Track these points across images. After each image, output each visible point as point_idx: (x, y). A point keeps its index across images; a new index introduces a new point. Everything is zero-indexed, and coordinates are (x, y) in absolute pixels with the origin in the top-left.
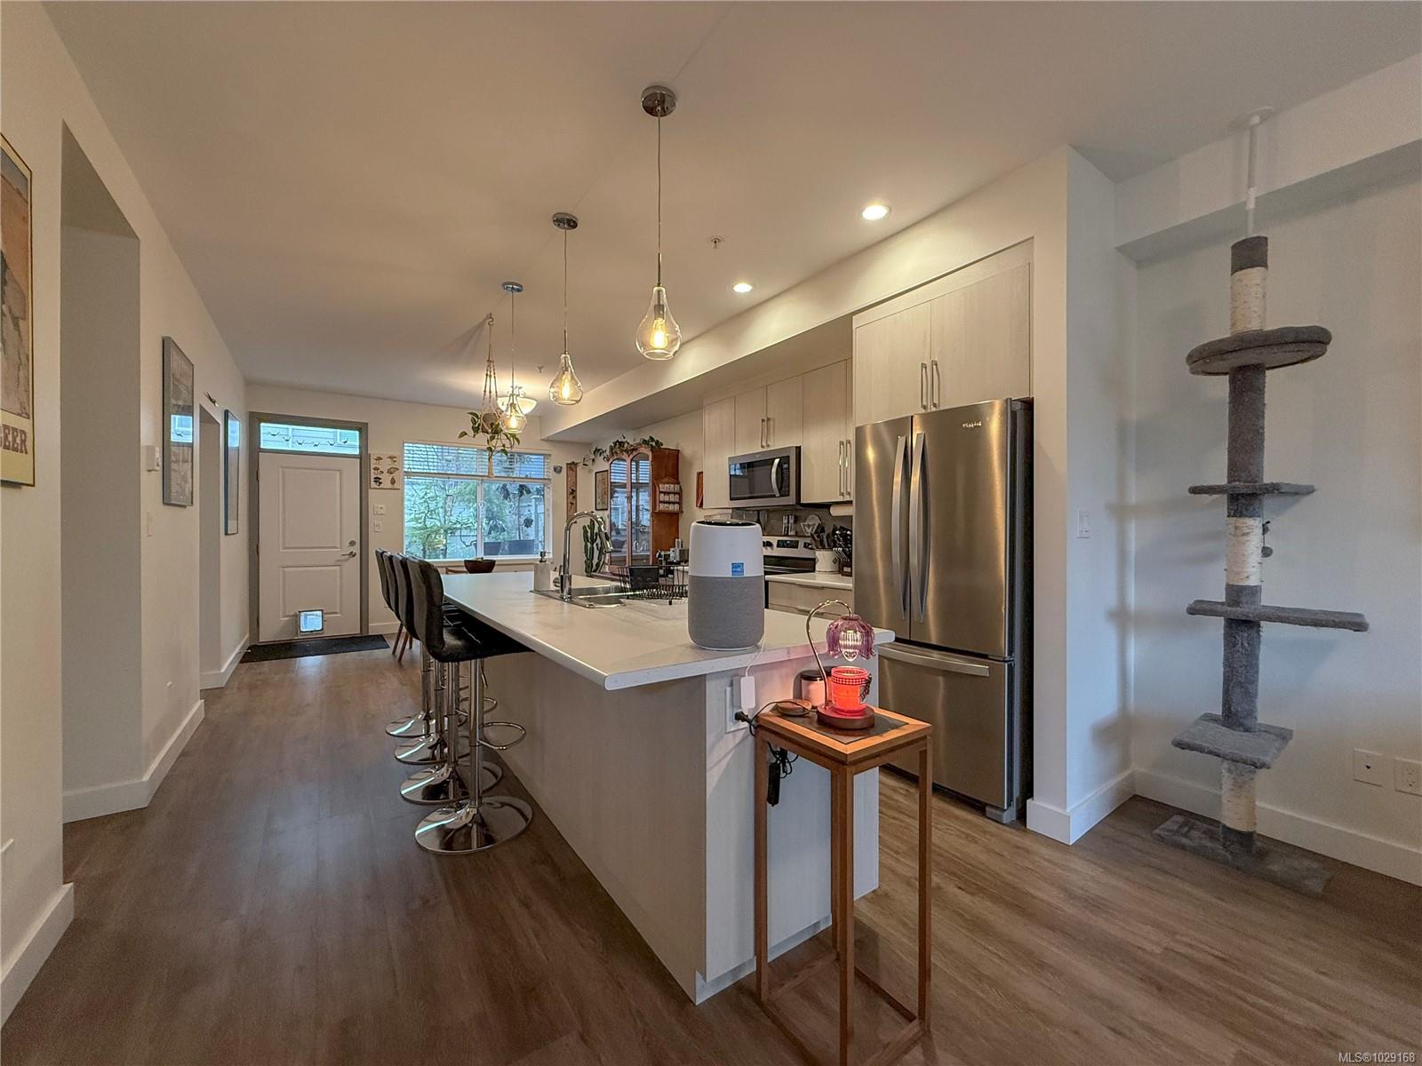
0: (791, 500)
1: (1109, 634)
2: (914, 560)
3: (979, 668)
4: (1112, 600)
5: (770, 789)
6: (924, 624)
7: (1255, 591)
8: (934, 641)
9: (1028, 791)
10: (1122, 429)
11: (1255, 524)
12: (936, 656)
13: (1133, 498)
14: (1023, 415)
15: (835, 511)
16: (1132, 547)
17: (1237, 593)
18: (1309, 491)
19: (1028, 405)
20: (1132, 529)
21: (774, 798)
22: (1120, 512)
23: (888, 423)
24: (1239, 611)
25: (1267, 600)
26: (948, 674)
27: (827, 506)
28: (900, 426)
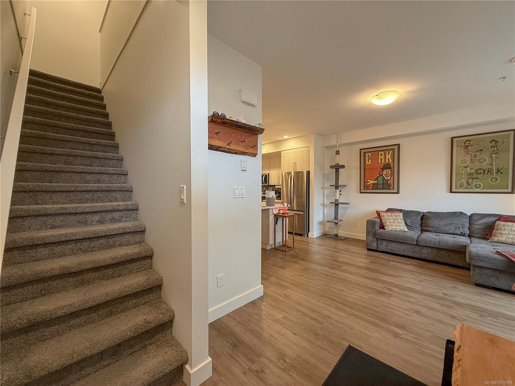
0: (267, 184)
1: (322, 207)
2: (292, 196)
3: (302, 213)
4: (322, 202)
5: (276, 223)
6: (294, 207)
7: (338, 200)
8: (295, 209)
9: (309, 232)
10: (324, 176)
11: (338, 191)
12: (296, 212)
13: (326, 186)
14: (308, 173)
15: (276, 187)
16: (325, 194)
17: (336, 200)
18: (346, 186)
19: (309, 171)
20: (326, 191)
21: (277, 224)
22: (323, 188)
23: (287, 173)
24: (336, 203)
25: (340, 201)
26: (297, 214)
27: (275, 186)
28: (289, 173)
